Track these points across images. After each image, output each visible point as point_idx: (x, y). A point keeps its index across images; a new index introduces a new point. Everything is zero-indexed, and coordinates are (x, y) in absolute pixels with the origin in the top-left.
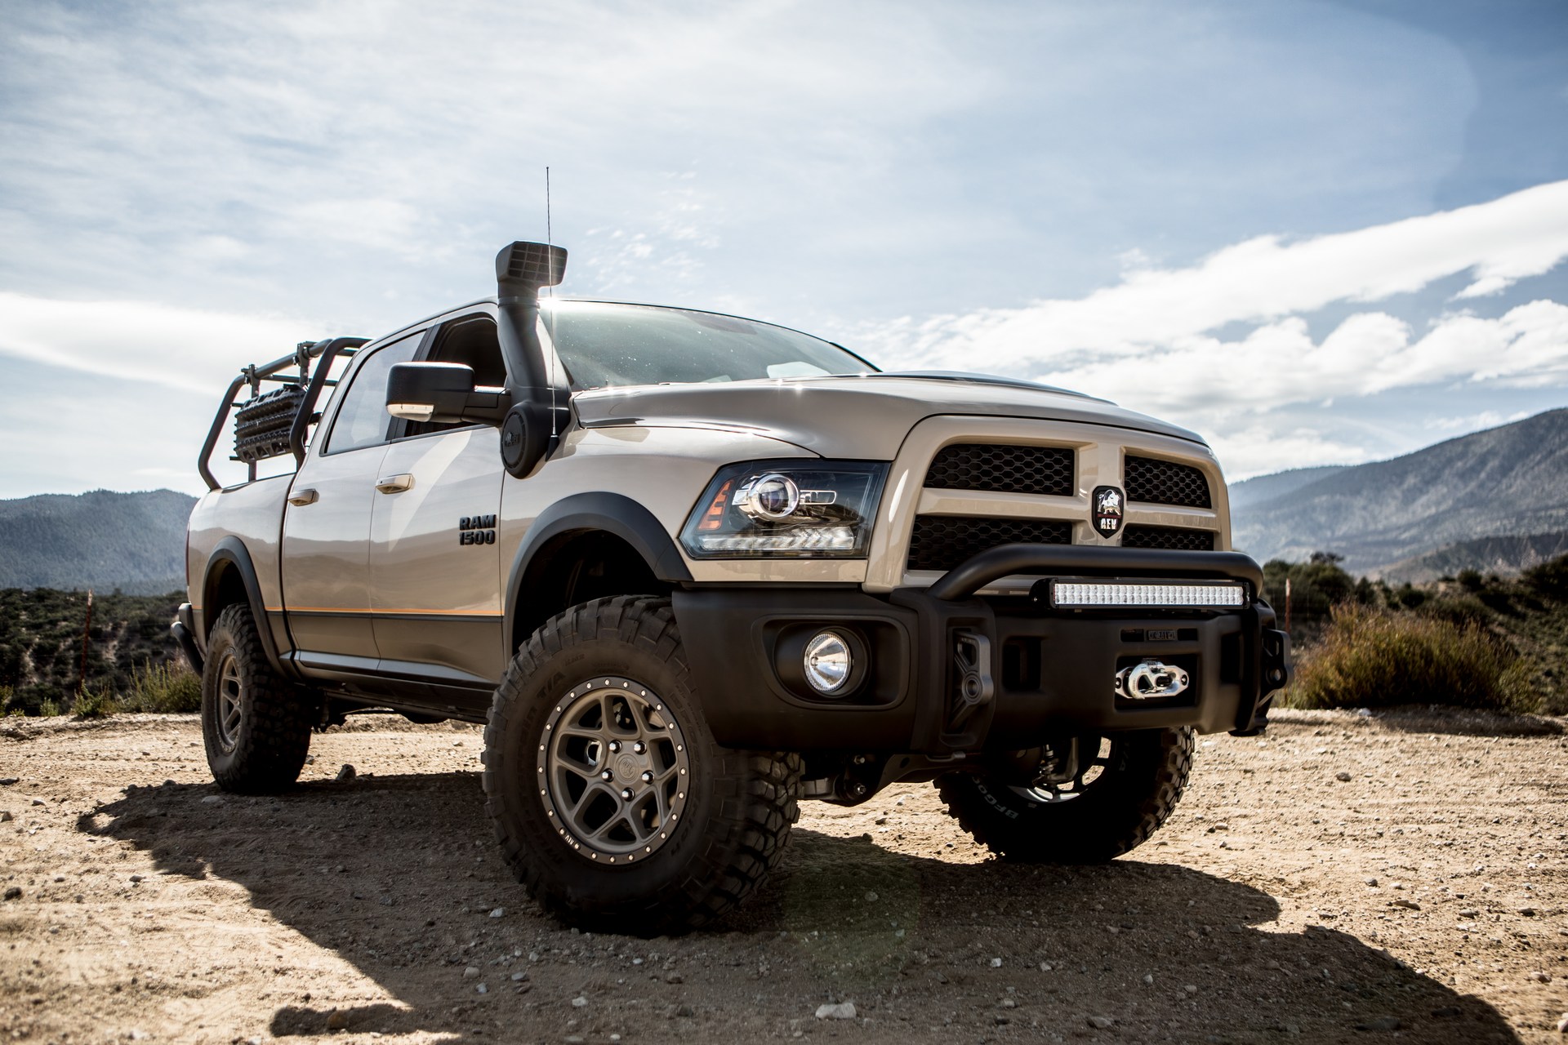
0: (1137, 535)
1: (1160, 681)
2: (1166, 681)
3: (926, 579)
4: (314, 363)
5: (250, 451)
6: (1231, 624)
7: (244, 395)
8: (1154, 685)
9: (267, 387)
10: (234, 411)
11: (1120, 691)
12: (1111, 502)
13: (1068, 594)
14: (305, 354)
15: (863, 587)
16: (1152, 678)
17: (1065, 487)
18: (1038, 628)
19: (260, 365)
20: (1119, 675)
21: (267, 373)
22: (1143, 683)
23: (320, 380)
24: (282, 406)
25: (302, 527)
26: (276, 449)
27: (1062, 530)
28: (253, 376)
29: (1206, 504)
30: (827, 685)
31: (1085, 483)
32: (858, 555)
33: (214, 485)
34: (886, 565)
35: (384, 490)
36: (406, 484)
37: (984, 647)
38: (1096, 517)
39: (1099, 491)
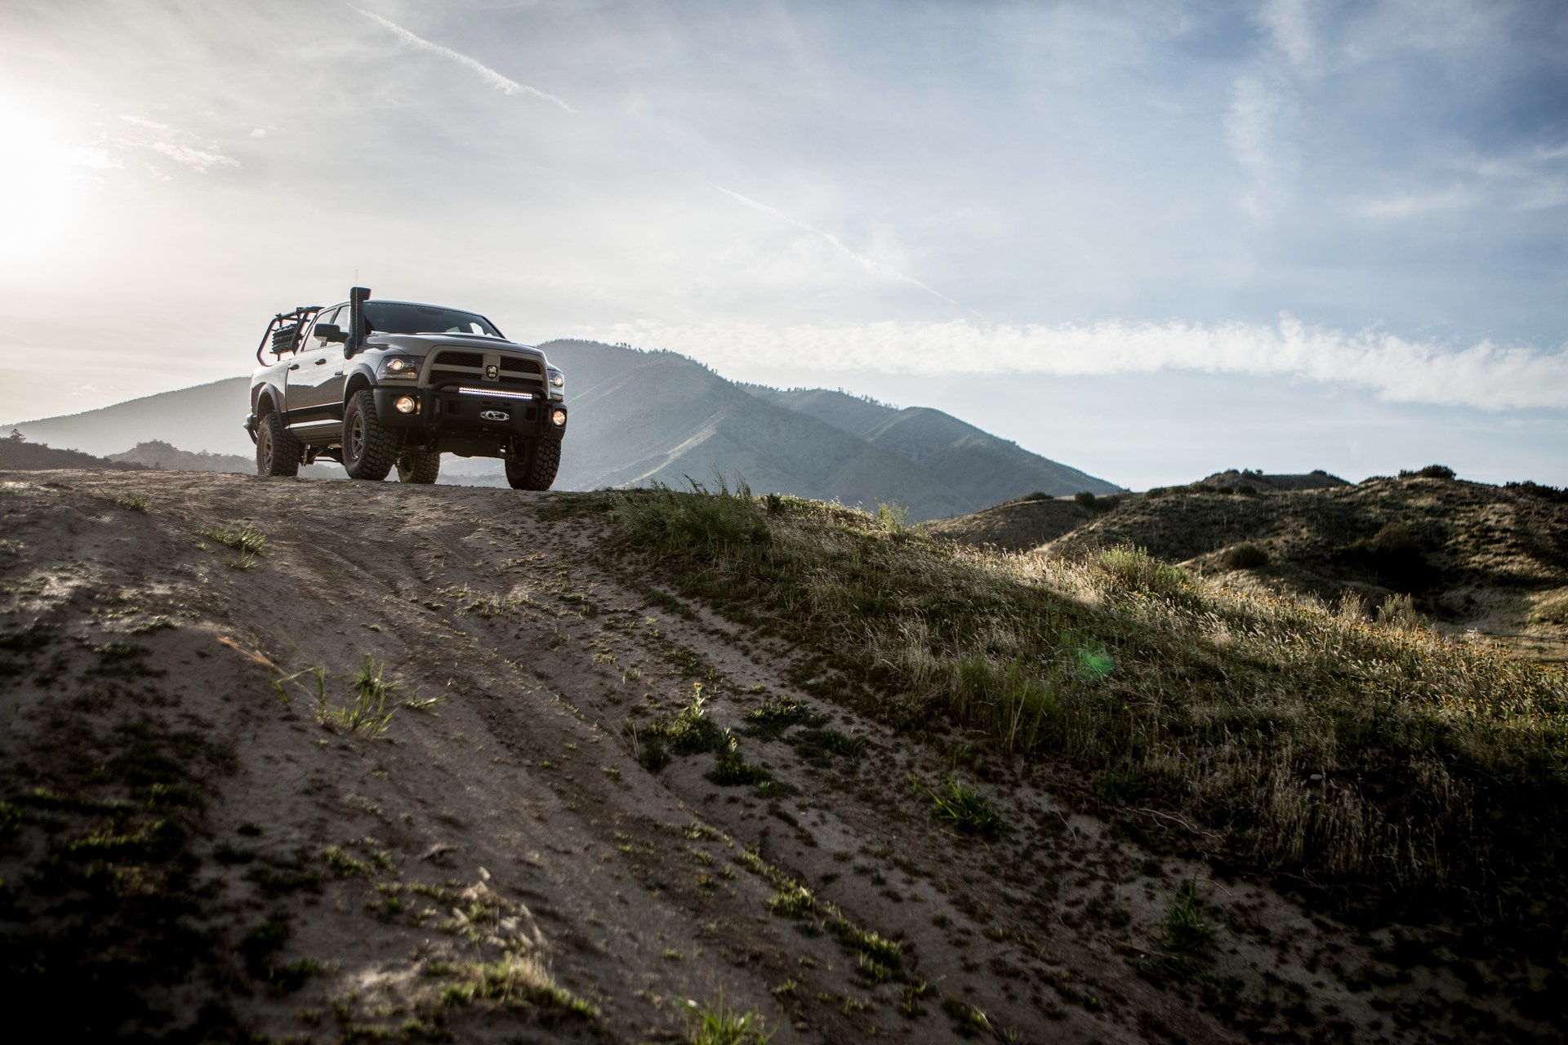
0: (502, 379)
1: (497, 416)
2: (500, 416)
3: (430, 386)
4: (302, 315)
5: (278, 350)
6: (535, 405)
7: (276, 326)
9: (286, 323)
10: (272, 333)
11: (481, 417)
12: (493, 369)
13: (463, 390)
14: (299, 311)
15: (417, 387)
17: (481, 366)
19: (283, 314)
20: (481, 413)
21: (288, 317)
22: (490, 415)
23: (305, 320)
24: (289, 332)
25: (295, 379)
26: (287, 350)
27: (479, 376)
28: (280, 318)
29: (539, 372)
30: (404, 410)
31: (485, 364)
32: (417, 380)
33: (262, 363)
34: (423, 382)
35: (318, 363)
36: (322, 362)
37: (440, 401)
38: (488, 373)
39: (489, 367)
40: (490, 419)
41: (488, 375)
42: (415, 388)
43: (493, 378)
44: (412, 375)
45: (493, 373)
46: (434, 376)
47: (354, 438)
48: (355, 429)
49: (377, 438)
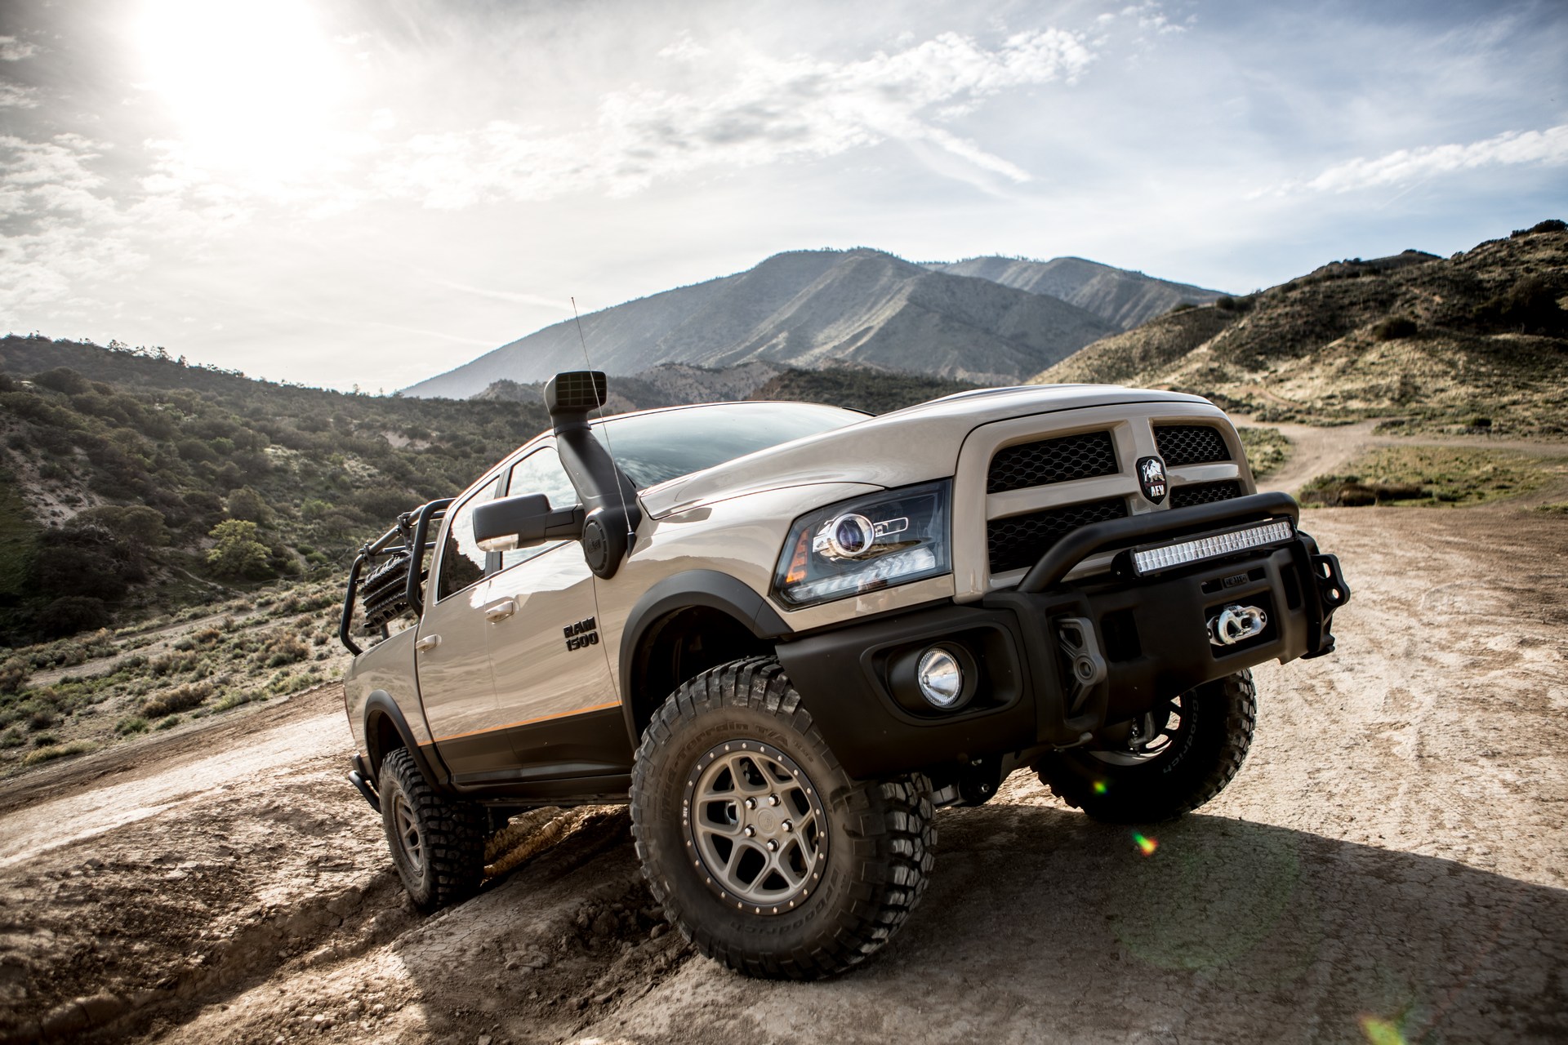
0: (1183, 495)
1: (1244, 623)
2: (1248, 622)
3: (1010, 579)
6: (1285, 557)
8: (1240, 627)
11: (1213, 641)
12: (1153, 470)
15: (955, 600)
16: (1237, 622)
18: (1128, 599)
20: (1209, 625)
22: (1231, 629)
27: (1117, 505)
29: (1226, 457)
30: (944, 700)
31: (1128, 457)
32: (942, 570)
34: (970, 574)
37: (1087, 628)
38: (1144, 487)
39: (1142, 463)
40: (1229, 640)
41: (1147, 493)
42: (947, 603)
43: (1157, 500)
44: (921, 560)
45: (1158, 482)
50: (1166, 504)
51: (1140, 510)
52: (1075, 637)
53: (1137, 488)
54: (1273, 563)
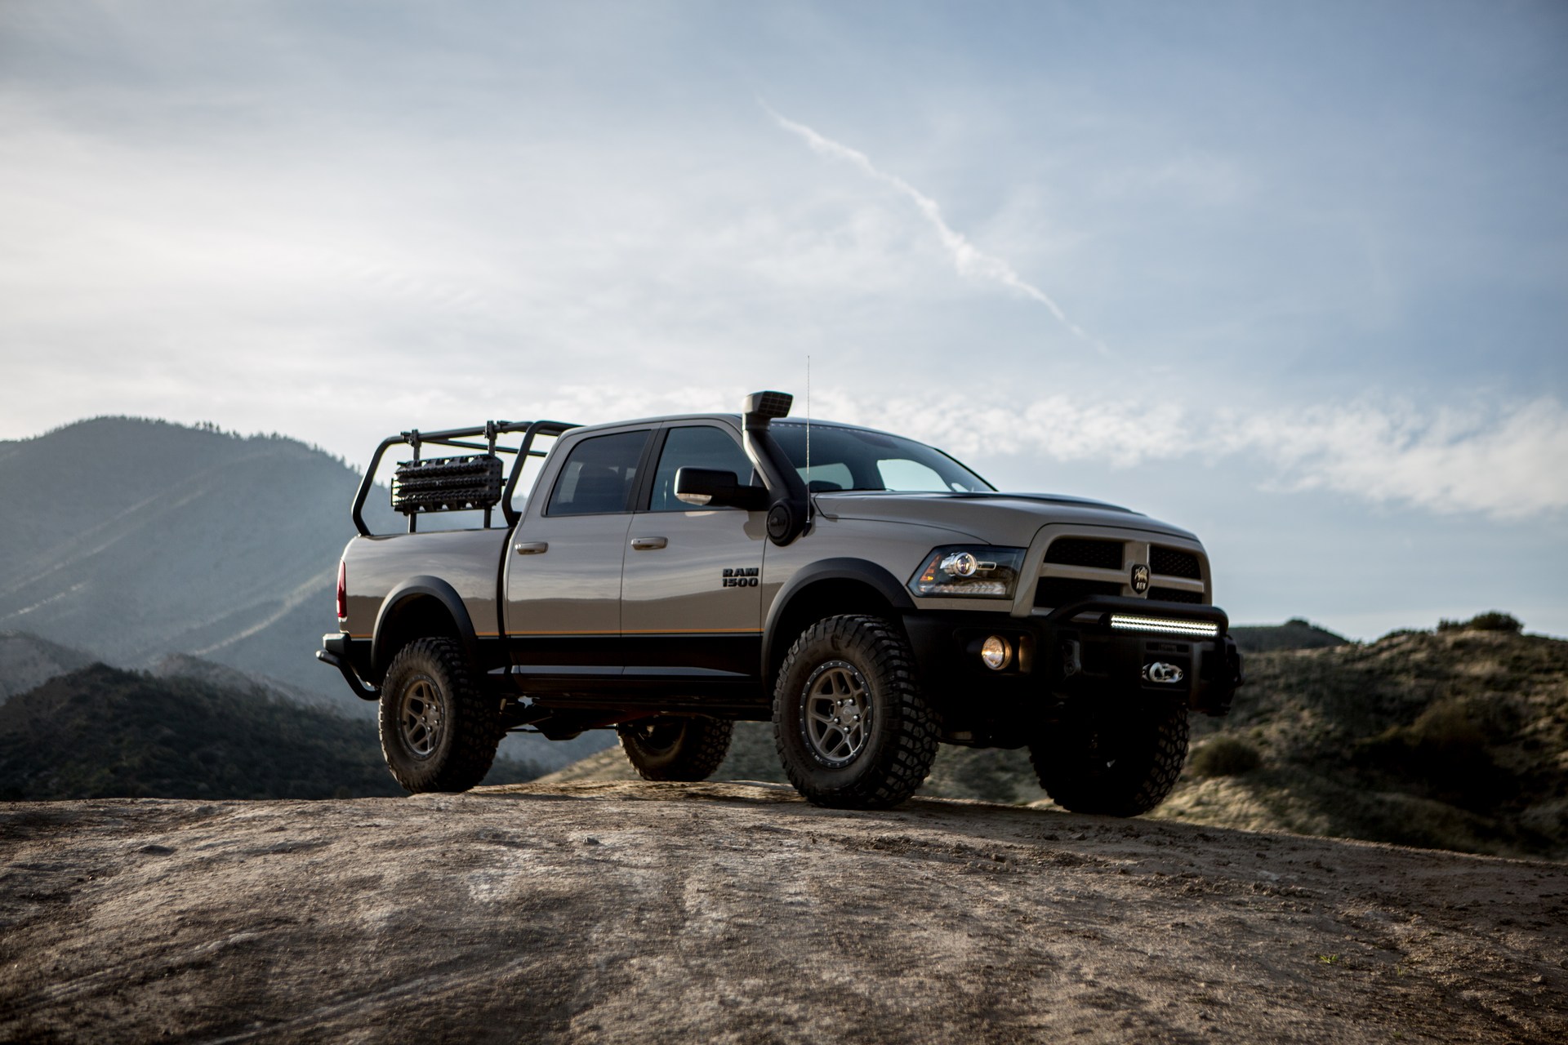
0: (1156, 593)
1: (1167, 673)
2: (1171, 674)
3: (1044, 612)
6: (1210, 645)
11: (1144, 676)
12: (1141, 575)
13: (1119, 622)
14: (495, 428)
15: (1011, 615)
18: (1100, 638)
19: (429, 430)
20: (1145, 667)
21: (439, 438)
22: (1158, 673)
26: (456, 506)
27: (1115, 588)
28: (415, 439)
29: (1200, 575)
30: (993, 665)
31: (1129, 561)
32: (1008, 597)
33: (364, 532)
34: (1023, 603)
35: (638, 547)
36: (662, 544)
37: (1077, 645)
38: (1134, 582)
39: (1135, 568)
40: (1155, 679)
41: (1134, 585)
42: (1007, 614)
43: (1140, 591)
44: (998, 589)
45: (1143, 581)
46: (1047, 590)
47: (812, 716)
48: (816, 695)
49: (915, 722)
50: (1145, 595)
51: (1129, 594)
52: (1070, 651)
53: (1129, 581)
54: (1197, 648)
